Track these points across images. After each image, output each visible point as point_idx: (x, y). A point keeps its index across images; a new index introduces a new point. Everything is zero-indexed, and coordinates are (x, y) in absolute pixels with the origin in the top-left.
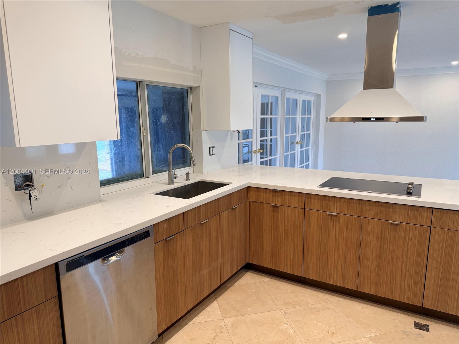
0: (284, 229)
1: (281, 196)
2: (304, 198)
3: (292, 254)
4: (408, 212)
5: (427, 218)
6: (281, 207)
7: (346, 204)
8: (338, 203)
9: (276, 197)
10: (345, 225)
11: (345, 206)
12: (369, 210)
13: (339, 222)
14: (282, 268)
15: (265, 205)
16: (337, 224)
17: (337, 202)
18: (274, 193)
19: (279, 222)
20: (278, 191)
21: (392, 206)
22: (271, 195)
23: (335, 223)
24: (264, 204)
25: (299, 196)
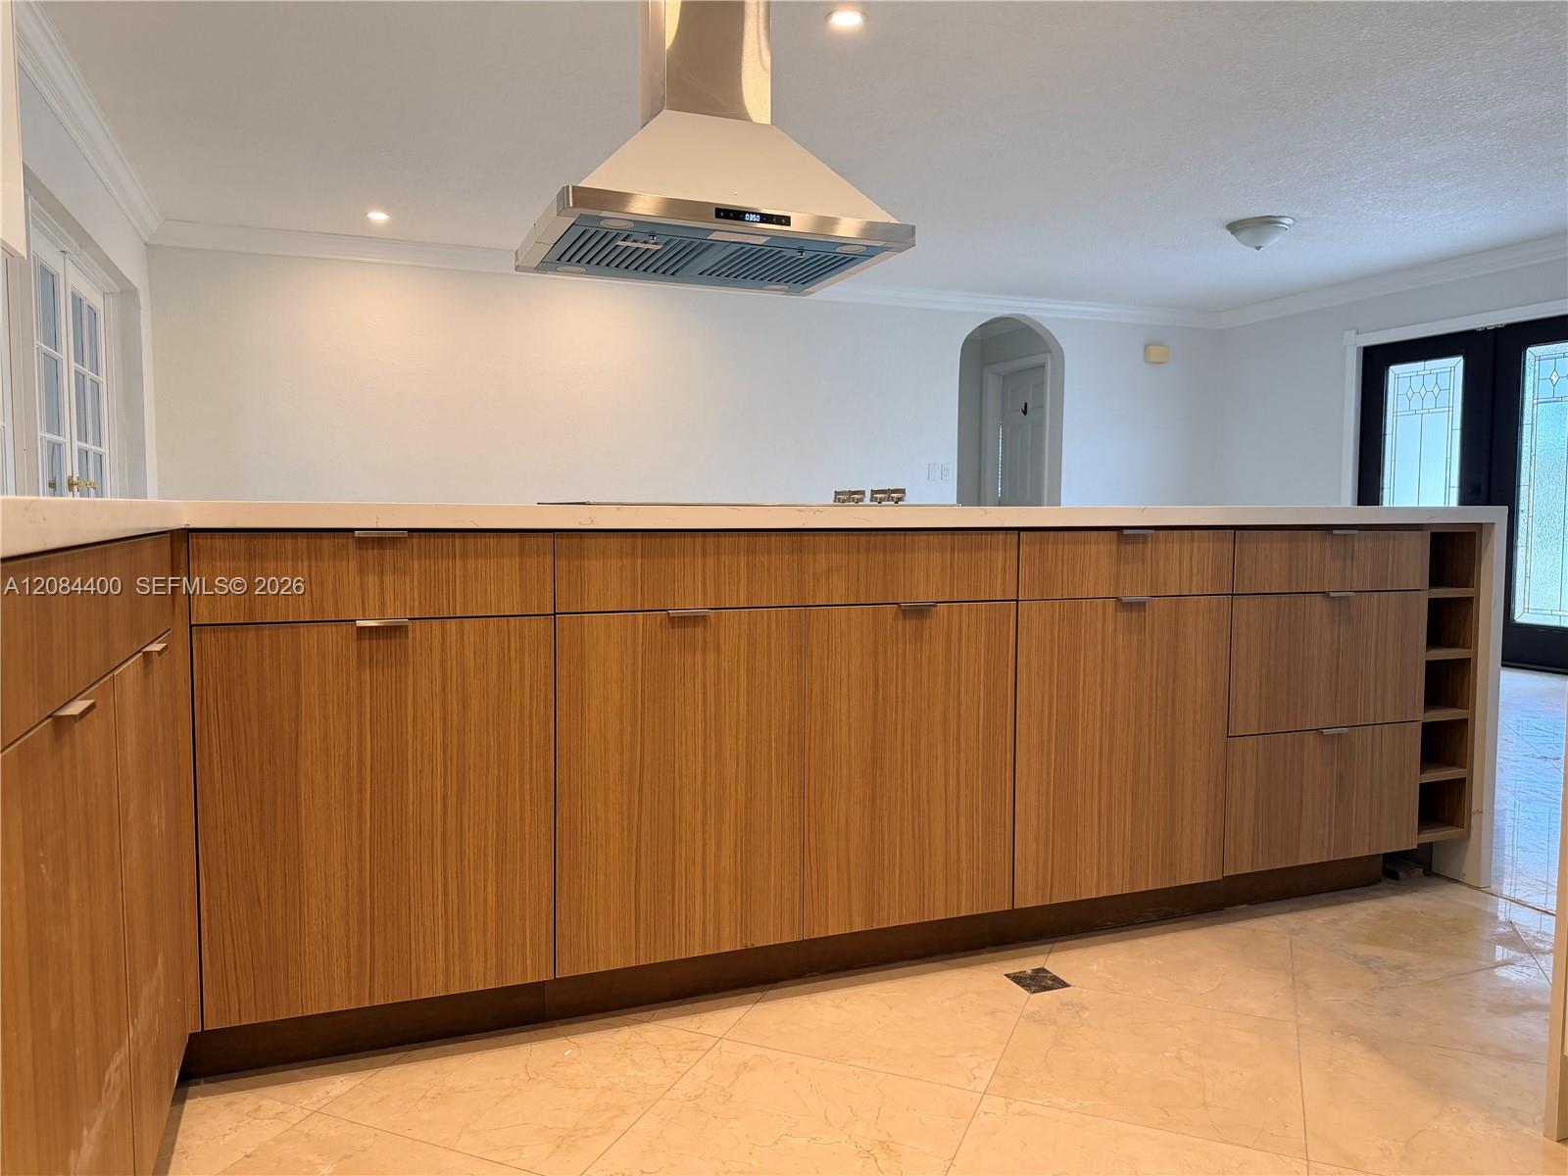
0: (439, 751)
1: (415, 563)
2: (549, 560)
3: (492, 877)
4: (952, 557)
5: (1004, 570)
6: (416, 630)
7: (743, 560)
8: (710, 561)
9: (382, 573)
10: (742, 656)
11: (738, 565)
12: (829, 571)
13: (718, 649)
14: (433, 983)
15: (310, 637)
16: (711, 657)
17: (704, 554)
18: (371, 554)
19: (410, 719)
20: (394, 540)
21: (905, 539)
22: (353, 565)
23: (699, 656)
24: (303, 630)
25: (522, 553)
